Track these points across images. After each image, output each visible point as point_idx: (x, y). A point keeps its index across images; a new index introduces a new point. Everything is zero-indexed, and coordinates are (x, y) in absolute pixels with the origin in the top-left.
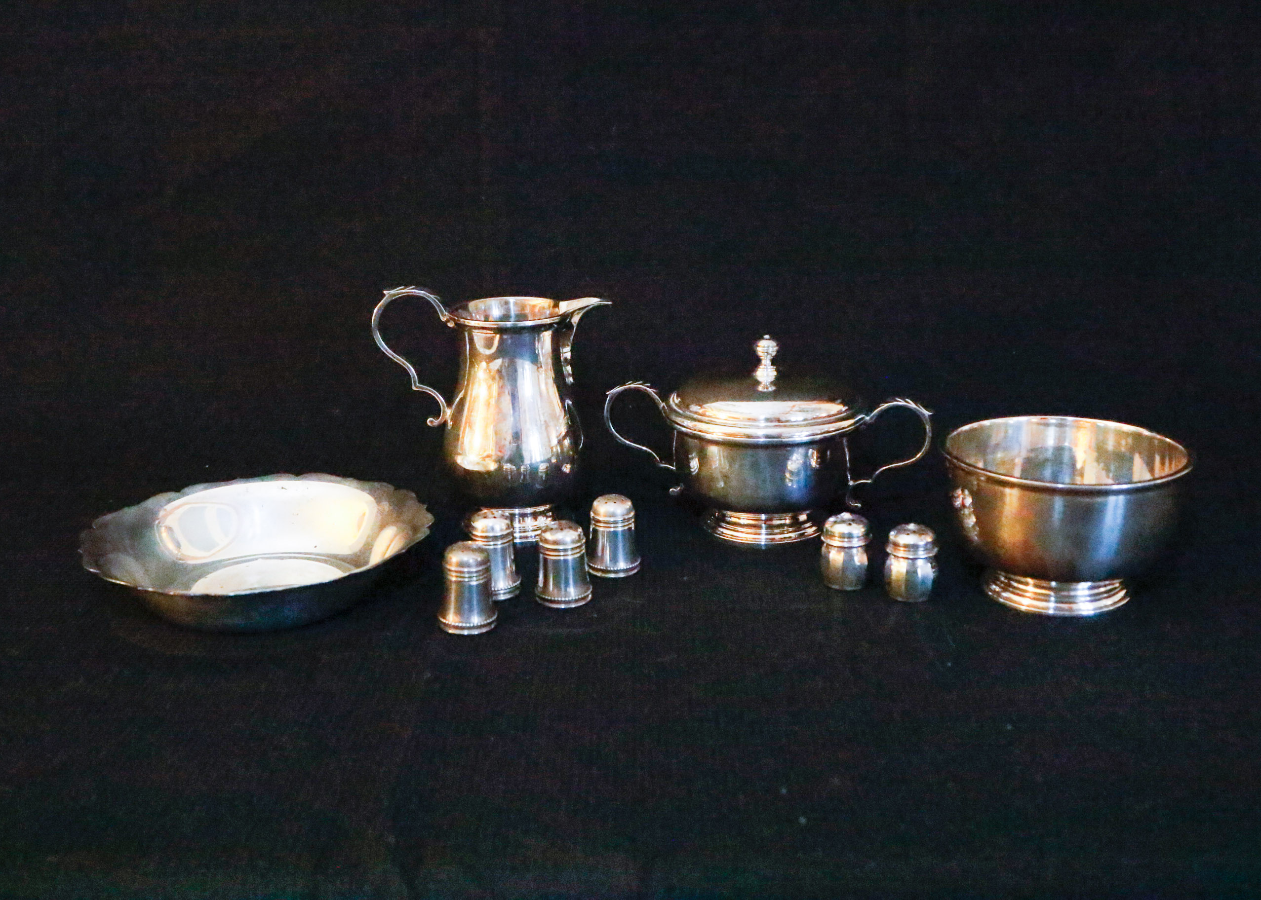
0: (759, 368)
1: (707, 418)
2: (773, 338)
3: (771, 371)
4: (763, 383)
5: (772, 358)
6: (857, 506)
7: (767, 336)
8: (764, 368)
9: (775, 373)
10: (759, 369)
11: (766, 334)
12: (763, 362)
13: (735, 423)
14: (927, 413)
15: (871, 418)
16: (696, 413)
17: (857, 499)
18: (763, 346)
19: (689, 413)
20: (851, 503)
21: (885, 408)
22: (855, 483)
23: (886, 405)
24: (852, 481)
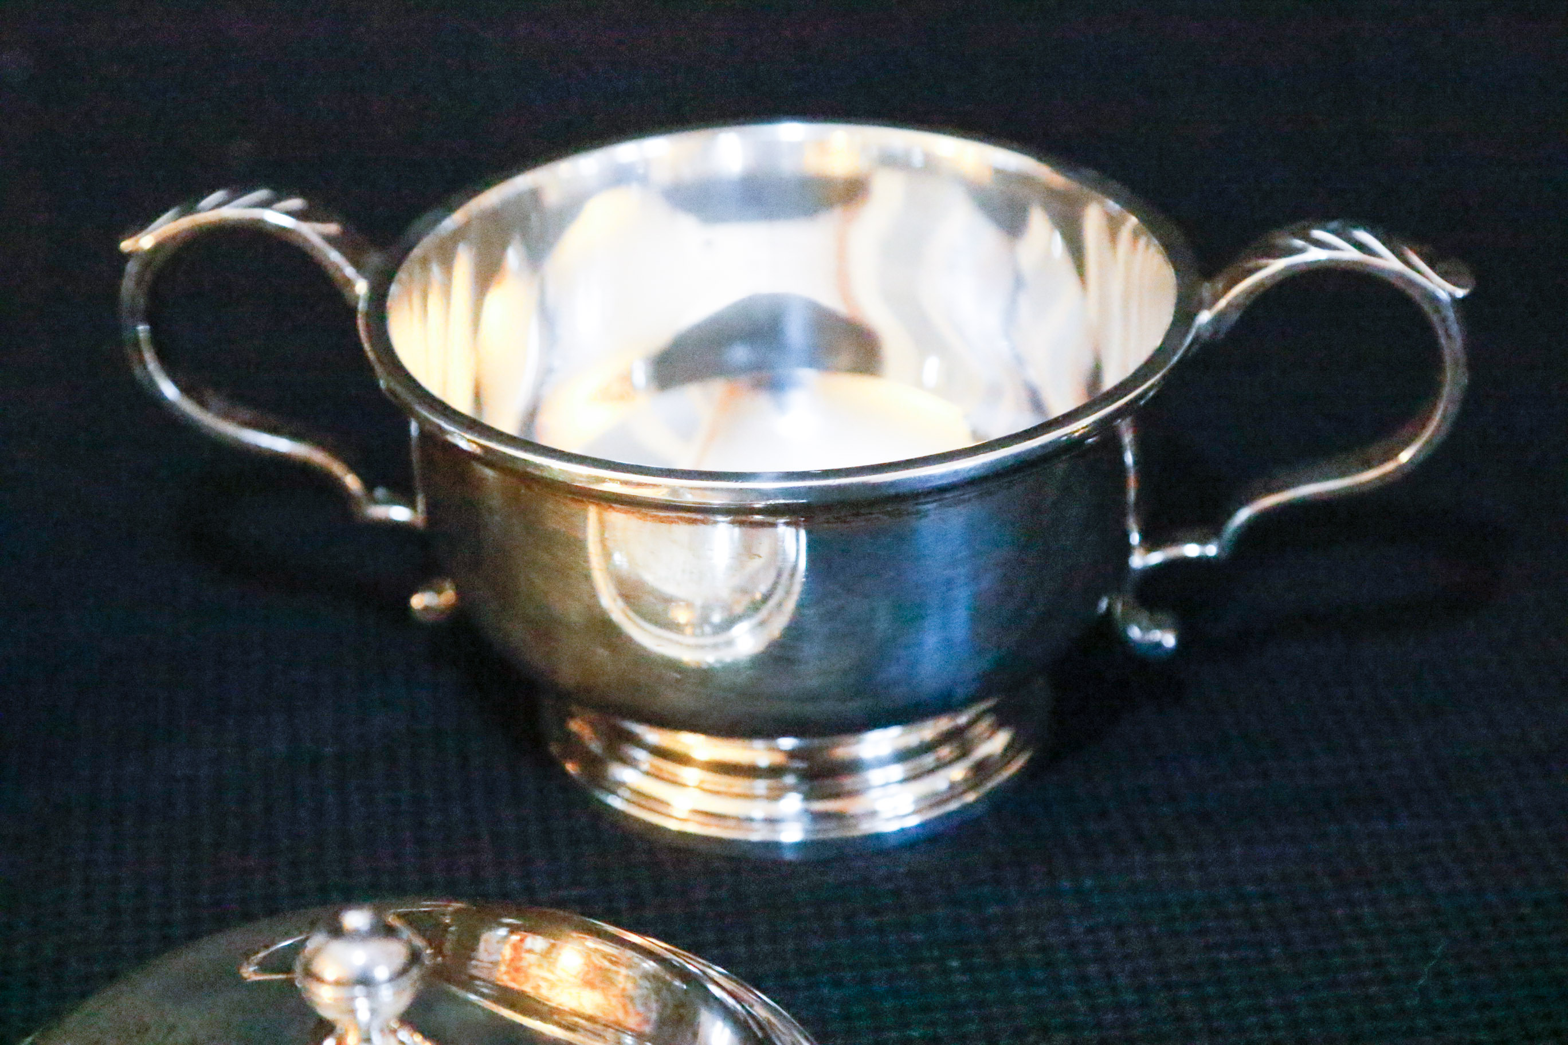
14: (1444, 290)
15: (1218, 319)
20: (1135, 633)
21: (1273, 276)
22: (1156, 558)
23: (1277, 266)
24: (1142, 551)
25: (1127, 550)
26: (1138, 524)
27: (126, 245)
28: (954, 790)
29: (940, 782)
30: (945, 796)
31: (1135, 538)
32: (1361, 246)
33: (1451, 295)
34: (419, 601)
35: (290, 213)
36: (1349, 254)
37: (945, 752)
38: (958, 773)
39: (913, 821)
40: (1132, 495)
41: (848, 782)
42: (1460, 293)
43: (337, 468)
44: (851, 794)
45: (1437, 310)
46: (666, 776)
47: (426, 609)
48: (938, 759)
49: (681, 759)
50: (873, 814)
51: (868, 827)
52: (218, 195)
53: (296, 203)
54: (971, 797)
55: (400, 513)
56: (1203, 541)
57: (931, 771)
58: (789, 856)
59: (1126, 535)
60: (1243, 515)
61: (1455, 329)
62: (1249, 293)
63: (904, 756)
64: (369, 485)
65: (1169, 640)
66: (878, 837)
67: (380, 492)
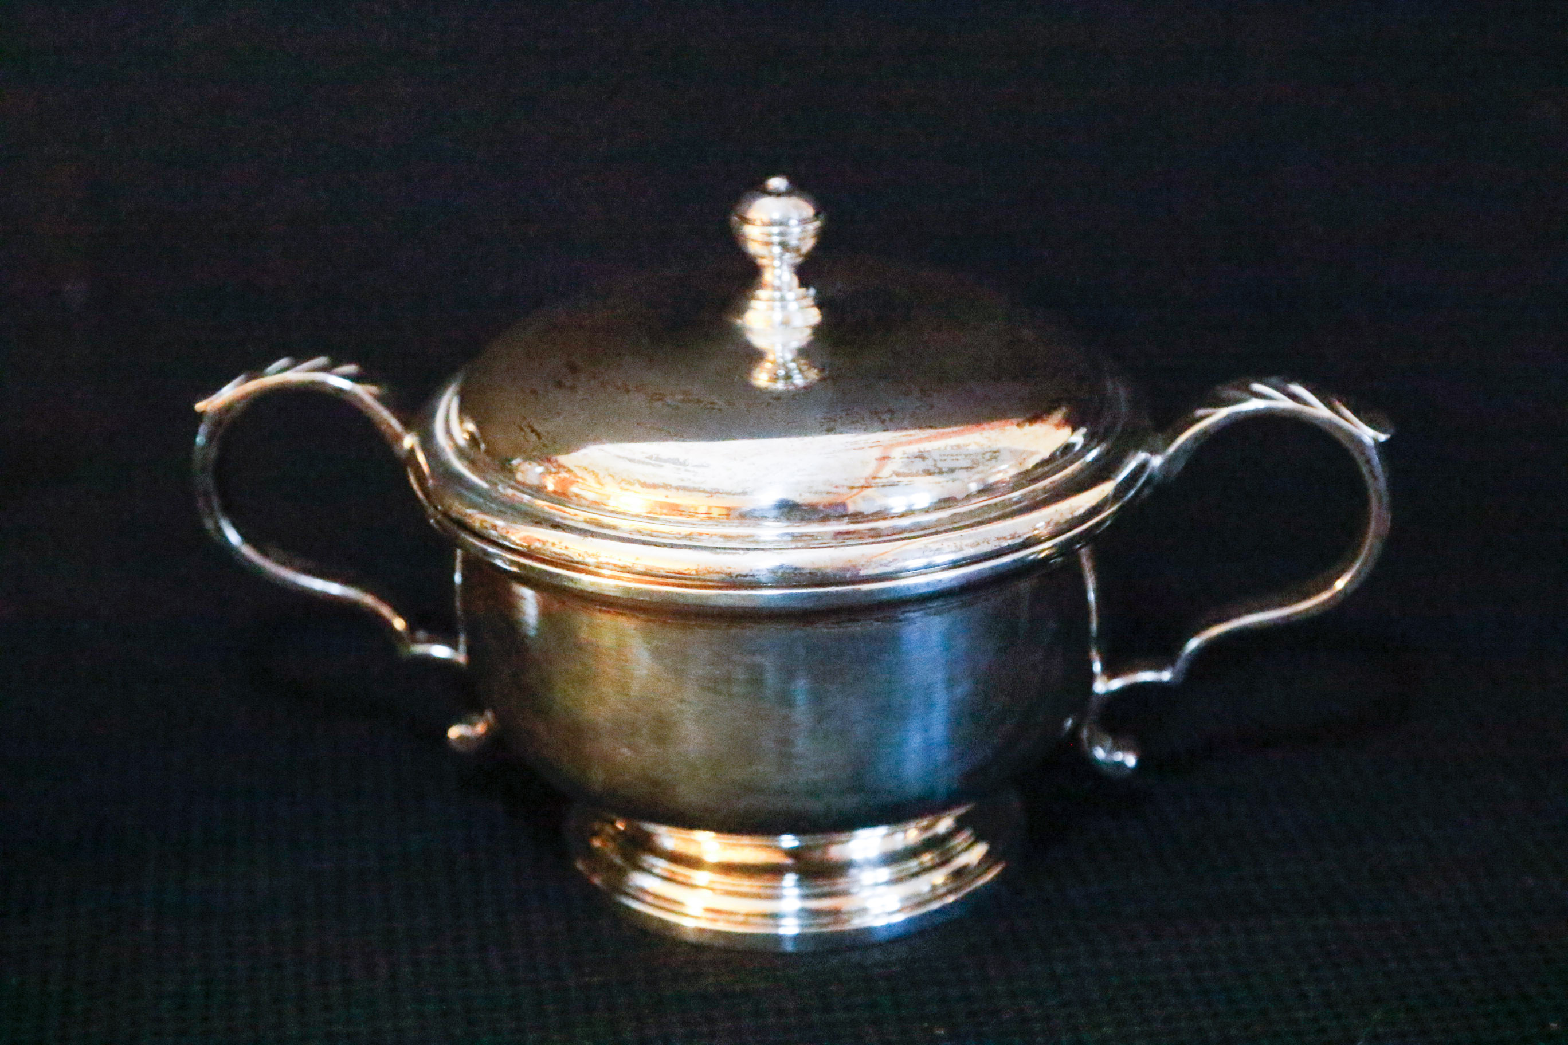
0: (753, 298)
1: (582, 515)
2: (799, 187)
3: (802, 308)
4: (770, 357)
5: (799, 260)
6: (1121, 765)
7: (777, 183)
8: (772, 300)
9: (814, 316)
10: (754, 303)
11: (774, 174)
12: (768, 276)
13: (685, 530)
14: (1368, 435)
15: (1170, 461)
16: (538, 491)
17: (1119, 735)
18: (766, 219)
19: (510, 492)
20: (1100, 753)
21: (1217, 423)
22: (1116, 684)
23: (1222, 413)
24: (1104, 678)
25: (1091, 677)
26: (1099, 652)
27: (200, 406)
28: (935, 894)
29: (923, 885)
30: (928, 897)
31: (1097, 667)
32: (1294, 397)
33: (1376, 440)
34: (455, 732)
35: (346, 376)
36: (1284, 403)
37: (927, 858)
38: (939, 877)
39: (899, 918)
40: (1094, 626)
41: (842, 883)
42: (1383, 437)
43: (385, 611)
44: (845, 893)
45: (1363, 453)
46: (680, 879)
47: (461, 739)
48: (921, 864)
49: (692, 862)
50: (863, 911)
51: (858, 923)
52: (283, 362)
53: (351, 368)
54: (951, 899)
55: (440, 651)
56: (1159, 668)
57: (915, 875)
58: (789, 947)
59: (1090, 664)
60: (1193, 644)
61: (1379, 470)
62: (1196, 438)
63: (892, 859)
64: (412, 627)
65: (1131, 760)
66: (868, 931)
67: (421, 634)
